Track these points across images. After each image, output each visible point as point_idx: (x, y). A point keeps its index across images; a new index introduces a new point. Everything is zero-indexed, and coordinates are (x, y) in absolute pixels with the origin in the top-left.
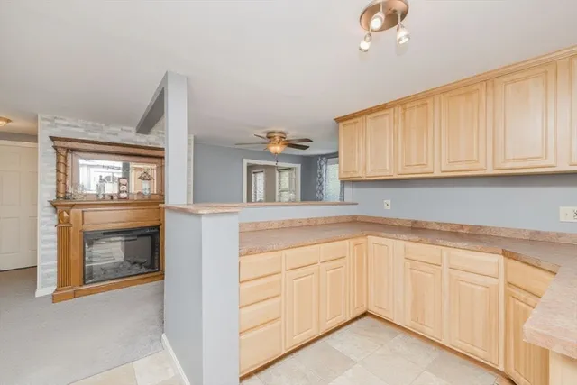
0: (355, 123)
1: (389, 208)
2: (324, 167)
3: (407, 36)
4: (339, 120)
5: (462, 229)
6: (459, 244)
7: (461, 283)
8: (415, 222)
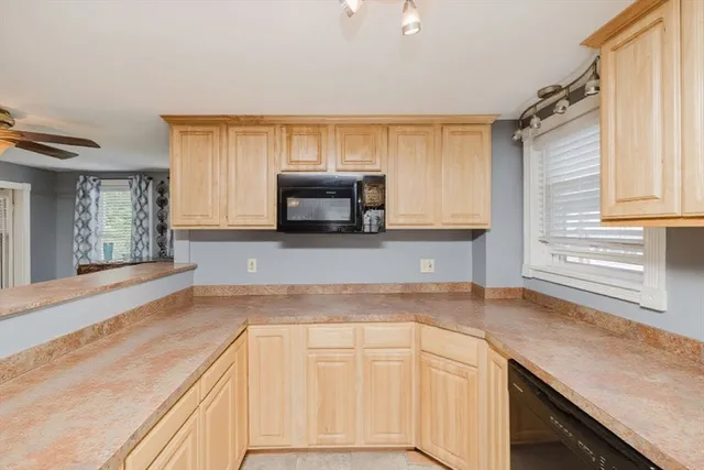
0: (208, 133)
1: (255, 270)
2: (93, 194)
3: (419, 25)
4: (172, 120)
5: (346, 289)
6: (376, 317)
7: (377, 363)
8: (292, 287)
